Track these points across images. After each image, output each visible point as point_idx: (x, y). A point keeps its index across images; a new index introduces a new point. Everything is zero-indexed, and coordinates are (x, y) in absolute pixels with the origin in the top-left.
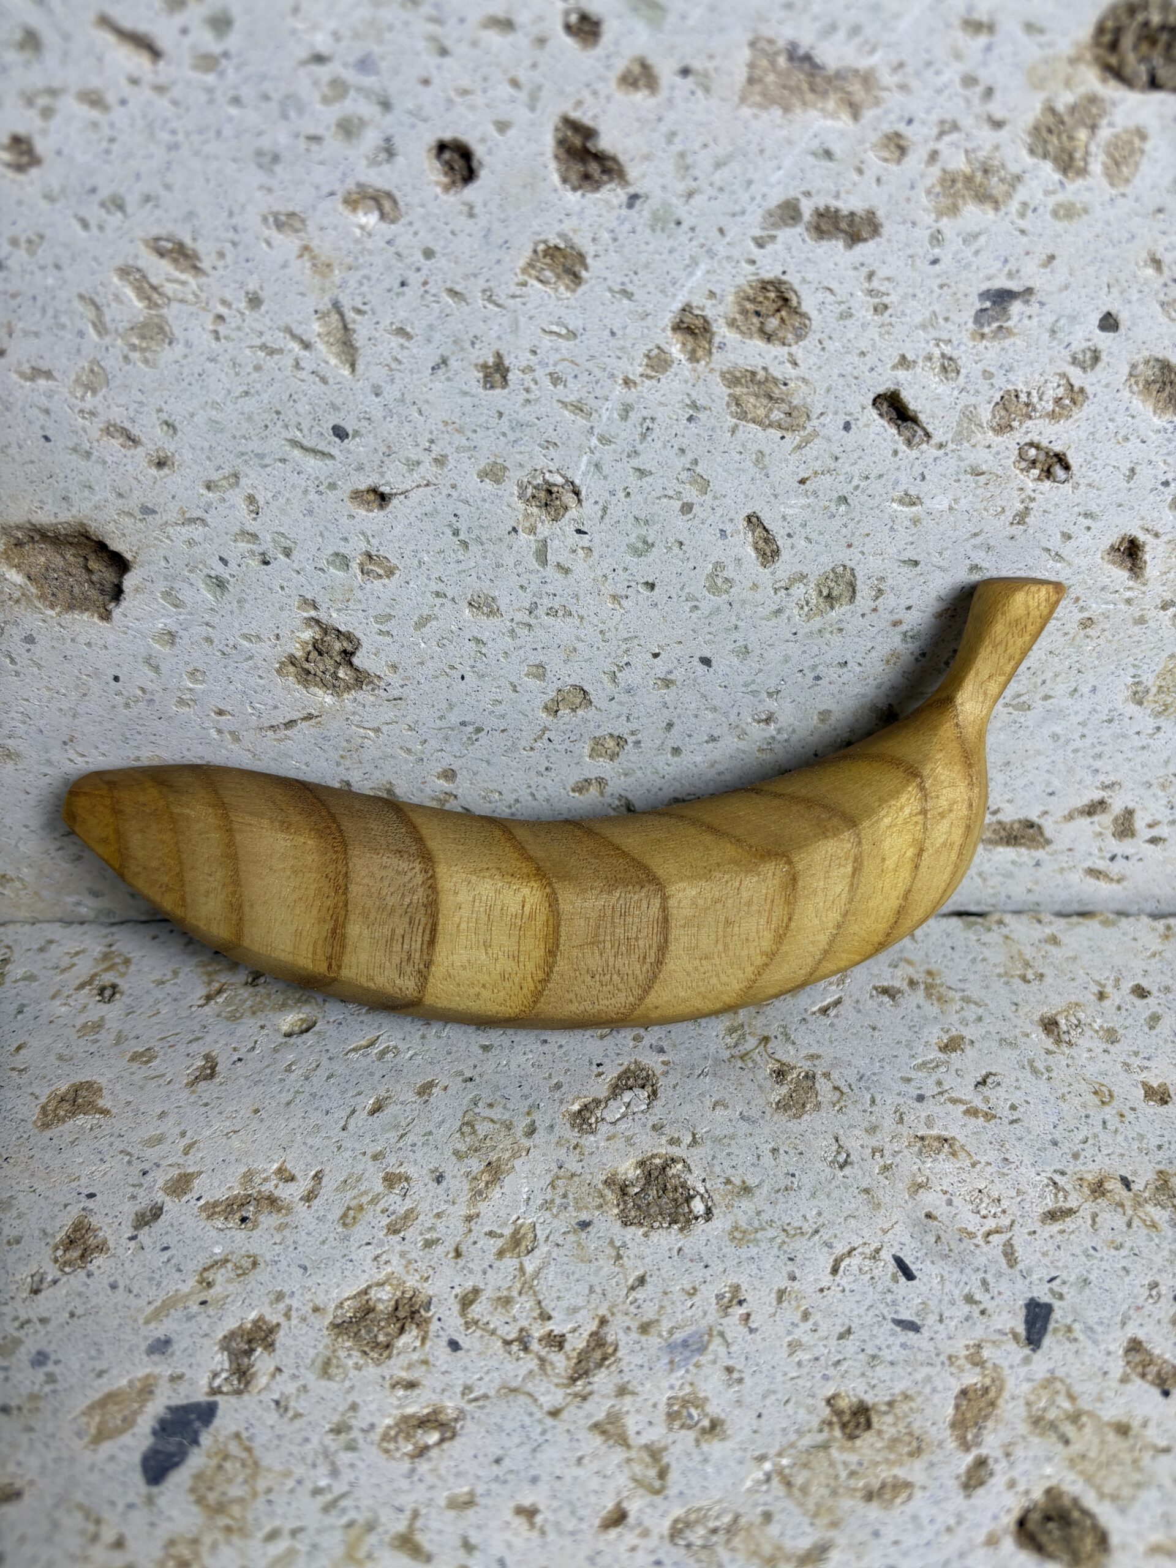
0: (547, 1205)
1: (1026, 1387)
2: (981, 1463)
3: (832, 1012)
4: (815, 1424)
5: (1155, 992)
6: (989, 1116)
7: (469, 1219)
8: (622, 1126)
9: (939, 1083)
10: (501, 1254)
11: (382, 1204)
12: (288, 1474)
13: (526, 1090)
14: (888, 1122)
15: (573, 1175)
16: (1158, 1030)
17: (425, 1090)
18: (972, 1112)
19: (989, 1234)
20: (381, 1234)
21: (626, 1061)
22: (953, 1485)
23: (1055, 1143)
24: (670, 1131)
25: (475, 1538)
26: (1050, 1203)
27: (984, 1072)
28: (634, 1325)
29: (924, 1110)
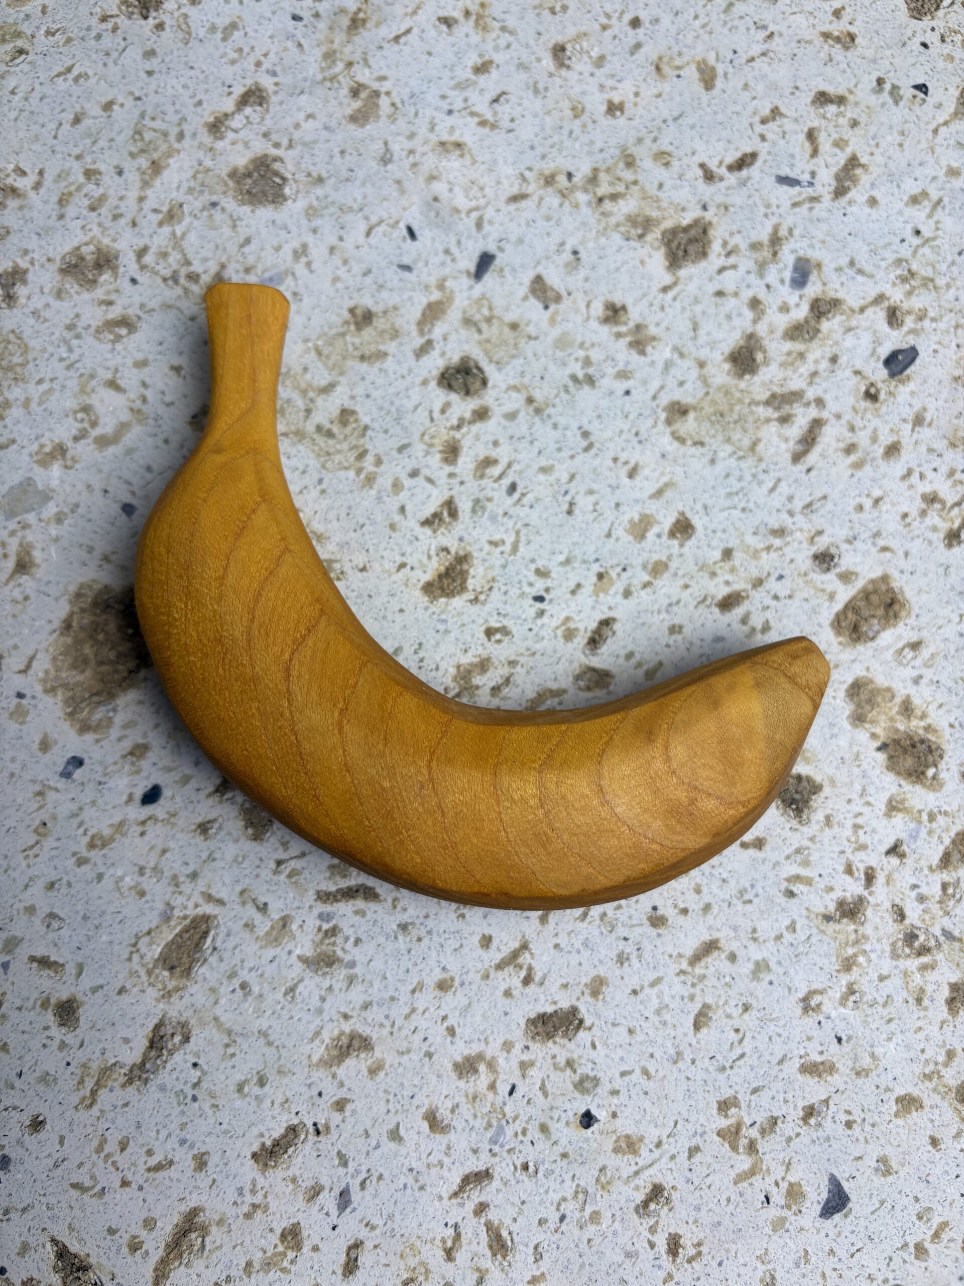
0: (190, 191)
1: (466, 303)
2: (429, 343)
3: (402, 40)
4: (339, 321)
5: (647, 25)
6: (494, 126)
7: (141, 199)
8: (243, 133)
9: (466, 100)
10: (161, 224)
11: (84, 191)
12: (44, 350)
13: (178, 106)
14: (423, 131)
15: (208, 170)
16: (636, 56)
17: (108, 106)
18: (483, 123)
19: (470, 212)
20: (85, 212)
21: (249, 82)
22: (410, 355)
23: (532, 148)
24: (274, 137)
25: (148, 380)
26: (515, 190)
27: (499, 91)
28: (241, 268)
29: (450, 121)
